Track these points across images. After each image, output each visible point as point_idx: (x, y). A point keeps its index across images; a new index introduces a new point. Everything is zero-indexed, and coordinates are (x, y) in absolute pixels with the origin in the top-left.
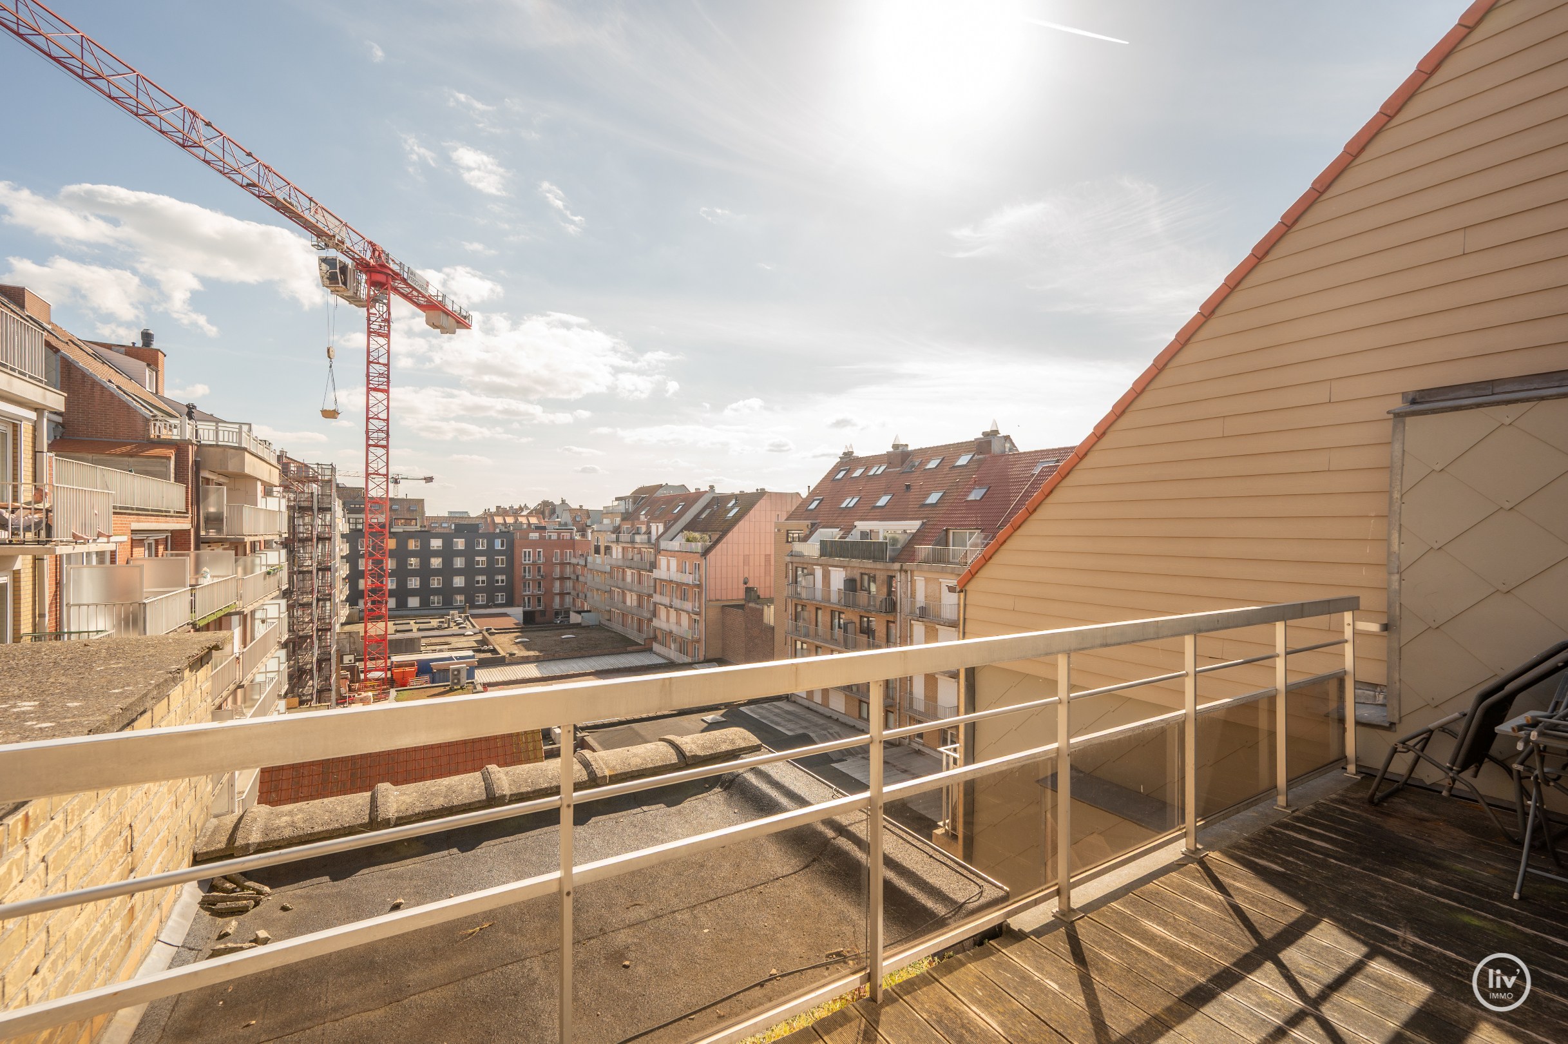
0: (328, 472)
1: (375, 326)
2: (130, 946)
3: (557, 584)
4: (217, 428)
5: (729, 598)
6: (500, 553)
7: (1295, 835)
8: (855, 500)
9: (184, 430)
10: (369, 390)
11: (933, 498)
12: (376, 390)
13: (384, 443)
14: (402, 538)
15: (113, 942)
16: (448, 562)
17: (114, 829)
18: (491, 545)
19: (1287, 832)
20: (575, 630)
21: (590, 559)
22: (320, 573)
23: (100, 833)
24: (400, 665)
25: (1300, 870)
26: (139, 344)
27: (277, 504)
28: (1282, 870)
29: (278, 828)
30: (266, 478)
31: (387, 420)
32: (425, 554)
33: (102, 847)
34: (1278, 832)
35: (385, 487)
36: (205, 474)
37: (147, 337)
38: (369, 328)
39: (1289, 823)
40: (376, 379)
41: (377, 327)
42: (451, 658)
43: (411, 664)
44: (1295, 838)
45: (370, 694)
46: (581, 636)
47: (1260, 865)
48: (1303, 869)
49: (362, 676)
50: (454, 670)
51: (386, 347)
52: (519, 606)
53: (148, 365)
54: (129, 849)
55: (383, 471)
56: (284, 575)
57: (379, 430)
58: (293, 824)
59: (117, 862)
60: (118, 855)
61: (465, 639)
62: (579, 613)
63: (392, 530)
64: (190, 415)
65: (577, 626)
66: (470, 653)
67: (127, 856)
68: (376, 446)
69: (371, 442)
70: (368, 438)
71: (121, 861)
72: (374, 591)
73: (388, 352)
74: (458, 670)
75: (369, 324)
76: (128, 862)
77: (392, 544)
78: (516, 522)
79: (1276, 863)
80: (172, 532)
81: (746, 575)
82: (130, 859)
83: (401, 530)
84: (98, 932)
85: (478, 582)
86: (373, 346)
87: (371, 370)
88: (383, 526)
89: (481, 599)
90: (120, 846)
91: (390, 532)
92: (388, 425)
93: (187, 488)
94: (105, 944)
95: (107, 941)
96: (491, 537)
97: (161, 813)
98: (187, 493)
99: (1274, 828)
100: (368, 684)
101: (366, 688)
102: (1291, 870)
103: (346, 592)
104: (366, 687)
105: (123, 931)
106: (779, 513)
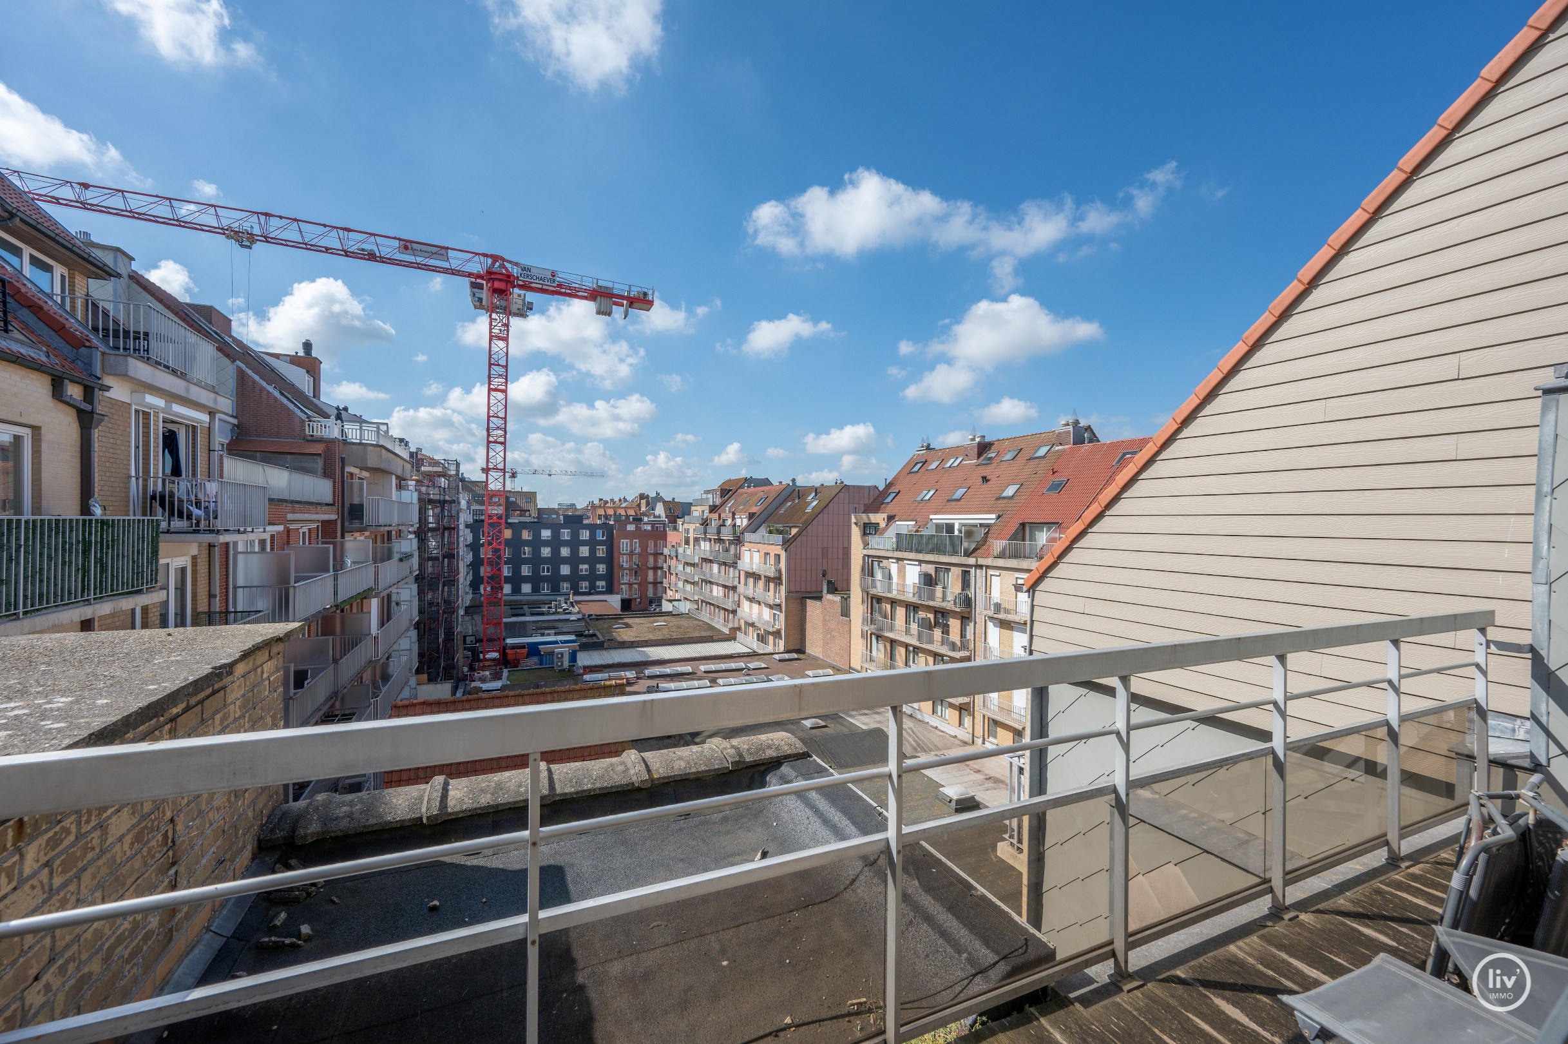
0: (453, 468)
1: (496, 331)
2: (170, 939)
3: (651, 573)
4: (361, 428)
5: (808, 590)
6: (601, 543)
7: (1410, 898)
8: (932, 493)
9: (332, 430)
10: (490, 390)
11: (1010, 491)
12: (496, 390)
13: (502, 440)
14: (517, 528)
15: (147, 937)
16: (556, 552)
17: (149, 825)
18: (593, 535)
19: (1399, 893)
20: (666, 618)
21: (681, 550)
22: (446, 560)
23: (129, 831)
24: (514, 647)
25: (1416, 946)
26: (301, 353)
27: (410, 496)
28: (1395, 944)
29: (337, 818)
30: (399, 473)
31: (505, 418)
32: (537, 543)
33: (132, 844)
34: (1388, 893)
35: (502, 481)
36: (349, 469)
37: (307, 346)
38: (491, 332)
39: (1401, 882)
40: (496, 380)
41: (498, 331)
42: (556, 642)
43: (522, 646)
44: (1411, 902)
45: (487, 673)
46: (671, 624)
47: (1365, 935)
48: (1420, 944)
49: (481, 656)
50: (558, 653)
51: (505, 350)
52: (617, 594)
53: (308, 372)
54: (170, 844)
55: (501, 466)
56: (415, 561)
57: (498, 428)
58: (350, 815)
59: (154, 857)
60: (154, 851)
61: (569, 624)
62: (671, 601)
63: (509, 521)
64: (339, 417)
65: (669, 614)
66: (573, 637)
67: (168, 850)
68: (496, 442)
69: (491, 439)
70: (489, 435)
71: (158, 856)
72: (492, 578)
73: (507, 354)
74: (562, 654)
75: (491, 329)
76: (168, 857)
77: (508, 534)
78: (615, 513)
79: (1386, 935)
80: (323, 522)
81: (825, 568)
82: (171, 853)
83: (517, 521)
84: (125, 930)
85: (582, 570)
86: (495, 349)
87: (493, 372)
88: (500, 517)
89: (584, 585)
90: (158, 841)
91: (507, 523)
92: (505, 423)
93: (334, 482)
94: (137, 941)
95: (140, 937)
96: (593, 528)
97: (216, 803)
98: (334, 487)
99: (1383, 887)
100: (487, 663)
101: (483, 668)
102: (1406, 946)
103: (470, 578)
104: (484, 666)
105: (161, 924)
106: (857, 506)
